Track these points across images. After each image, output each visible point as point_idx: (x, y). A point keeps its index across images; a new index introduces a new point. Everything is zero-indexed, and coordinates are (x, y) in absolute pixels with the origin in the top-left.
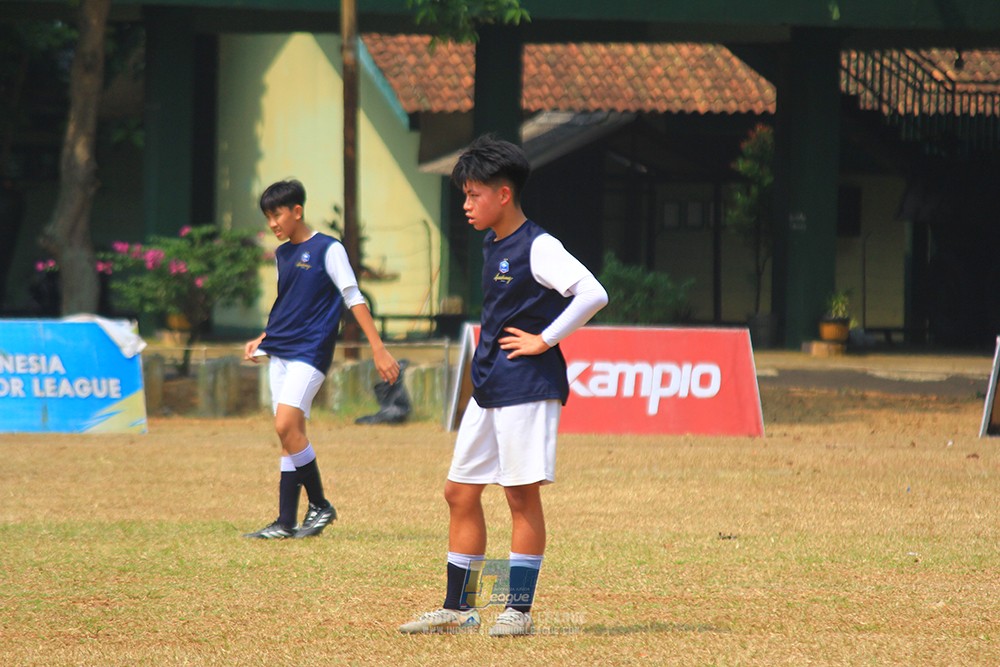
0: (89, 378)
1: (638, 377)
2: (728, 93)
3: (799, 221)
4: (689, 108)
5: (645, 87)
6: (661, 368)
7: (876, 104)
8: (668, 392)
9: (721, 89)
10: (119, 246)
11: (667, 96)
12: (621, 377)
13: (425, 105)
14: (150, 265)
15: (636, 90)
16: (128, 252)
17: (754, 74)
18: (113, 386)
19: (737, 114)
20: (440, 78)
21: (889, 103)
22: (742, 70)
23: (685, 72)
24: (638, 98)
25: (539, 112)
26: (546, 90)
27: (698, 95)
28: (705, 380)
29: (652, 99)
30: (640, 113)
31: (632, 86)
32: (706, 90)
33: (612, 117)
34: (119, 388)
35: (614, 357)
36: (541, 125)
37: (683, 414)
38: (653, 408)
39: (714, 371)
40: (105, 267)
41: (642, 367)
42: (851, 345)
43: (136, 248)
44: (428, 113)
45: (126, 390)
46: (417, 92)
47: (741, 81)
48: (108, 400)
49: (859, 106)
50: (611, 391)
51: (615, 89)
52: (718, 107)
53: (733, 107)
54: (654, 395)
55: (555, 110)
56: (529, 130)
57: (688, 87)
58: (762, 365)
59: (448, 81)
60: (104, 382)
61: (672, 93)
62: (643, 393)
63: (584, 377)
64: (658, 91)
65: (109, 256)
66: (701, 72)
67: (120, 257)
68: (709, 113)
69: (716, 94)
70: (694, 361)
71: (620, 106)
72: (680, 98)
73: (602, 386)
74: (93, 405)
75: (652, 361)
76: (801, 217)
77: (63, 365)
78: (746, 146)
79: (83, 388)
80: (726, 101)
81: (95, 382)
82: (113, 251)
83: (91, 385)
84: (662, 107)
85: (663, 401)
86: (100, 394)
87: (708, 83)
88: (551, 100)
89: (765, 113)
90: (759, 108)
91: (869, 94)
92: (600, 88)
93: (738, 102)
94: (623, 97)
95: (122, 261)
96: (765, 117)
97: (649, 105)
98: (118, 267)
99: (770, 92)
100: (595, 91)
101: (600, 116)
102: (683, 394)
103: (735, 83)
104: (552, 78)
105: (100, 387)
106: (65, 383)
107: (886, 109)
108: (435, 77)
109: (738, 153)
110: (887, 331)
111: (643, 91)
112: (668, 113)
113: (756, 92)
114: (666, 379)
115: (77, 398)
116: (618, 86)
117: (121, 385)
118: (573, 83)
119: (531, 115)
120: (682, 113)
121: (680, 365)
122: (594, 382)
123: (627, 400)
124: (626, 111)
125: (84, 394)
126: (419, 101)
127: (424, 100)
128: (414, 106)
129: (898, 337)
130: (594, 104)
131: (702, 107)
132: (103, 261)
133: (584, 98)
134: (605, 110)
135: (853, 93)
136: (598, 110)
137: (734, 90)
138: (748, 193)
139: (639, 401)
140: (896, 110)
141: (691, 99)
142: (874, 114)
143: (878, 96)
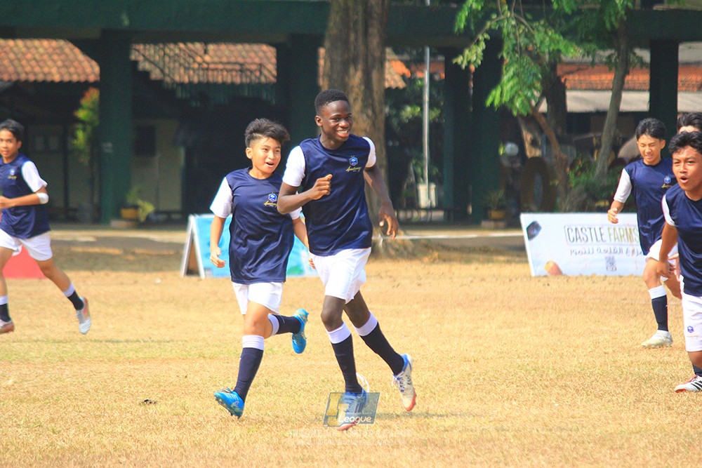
2: (73, 70)
3: (108, 147)
4: (49, 78)
5: (21, 65)
7: (162, 76)
9: (68, 68)
11: (35, 72)
15: (15, 67)
17: (88, 58)
19: (78, 83)
21: (169, 75)
22: (81, 57)
23: (46, 57)
24: (17, 73)
27: (54, 70)
29: (26, 73)
30: (18, 81)
31: (13, 65)
32: (58, 68)
47: (80, 62)
49: (150, 78)
52: (66, 78)
53: (75, 78)
57: (48, 66)
61: (38, 69)
64: (29, 69)
66: (55, 57)
68: (61, 83)
69: (66, 70)
71: (6, 78)
72: (43, 73)
76: (110, 145)
78: (84, 102)
80: (70, 74)
84: (32, 78)
87: (60, 63)
89: (96, 82)
90: (92, 78)
91: (157, 70)
93: (79, 75)
94: (7, 72)
96: (95, 85)
97: (23, 77)
99: (97, 69)
103: (76, 64)
107: (168, 79)
109: (78, 106)
110: (168, 213)
111: (20, 69)
112: (35, 82)
113: (87, 69)
120: (44, 82)
124: (10, 80)
131: (57, 78)
135: (148, 70)
137: (75, 68)
138: (84, 130)
140: (173, 79)
141: (50, 73)
142: (159, 83)
143: (162, 71)
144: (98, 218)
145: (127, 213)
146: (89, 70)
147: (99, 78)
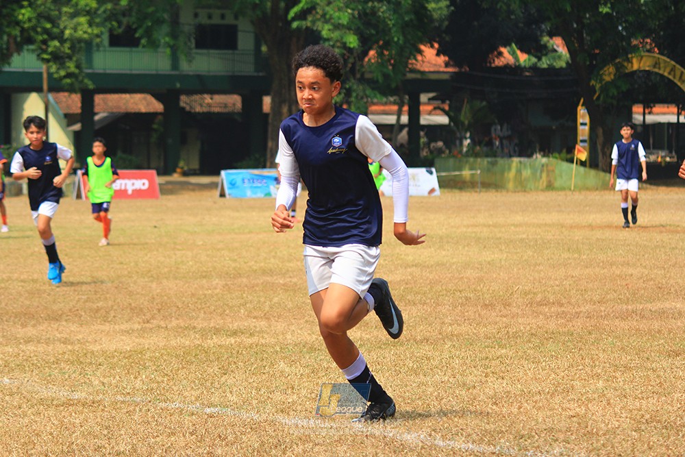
1: (126, 184)
3: (170, 141)
4: (141, 111)
6: (132, 181)
7: (191, 110)
8: (134, 188)
9: (149, 106)
11: (135, 108)
12: (121, 184)
13: (69, 111)
15: (126, 107)
17: (158, 101)
19: (153, 113)
21: (194, 109)
22: (154, 101)
23: (139, 101)
24: (126, 109)
25: (99, 113)
26: (101, 107)
27: (143, 108)
28: (144, 184)
29: (130, 109)
30: (127, 113)
32: (145, 107)
33: (120, 114)
36: (100, 116)
37: (138, 194)
38: (130, 193)
39: (146, 182)
41: (127, 181)
42: (185, 174)
44: (69, 114)
46: (67, 108)
47: (154, 103)
49: (186, 110)
50: (119, 188)
51: (120, 107)
52: (148, 111)
53: (152, 111)
54: (130, 189)
55: (104, 112)
56: (97, 118)
57: (140, 106)
58: (160, 180)
62: (127, 188)
64: (132, 107)
66: (143, 101)
68: (146, 113)
69: (148, 108)
72: (138, 109)
75: (129, 180)
78: (156, 121)
80: (150, 109)
84: (133, 111)
87: (145, 104)
88: (102, 110)
89: (161, 112)
90: (159, 111)
93: (154, 110)
94: (122, 109)
96: (160, 114)
97: (129, 111)
99: (162, 107)
100: (115, 107)
101: (116, 114)
102: (138, 188)
103: (152, 104)
104: (102, 104)
107: (193, 111)
109: (154, 123)
110: (195, 170)
111: (128, 107)
112: (135, 113)
113: (158, 107)
114: (133, 184)
118: (109, 105)
119: (96, 114)
120: (138, 113)
121: (137, 180)
124: (123, 112)
126: (67, 111)
129: (198, 172)
131: (143, 110)
133: (112, 109)
134: (118, 112)
135: (184, 106)
136: (116, 112)
137: (152, 106)
138: (156, 134)
139: (126, 191)
142: (190, 112)
143: (190, 107)
145: (179, 170)
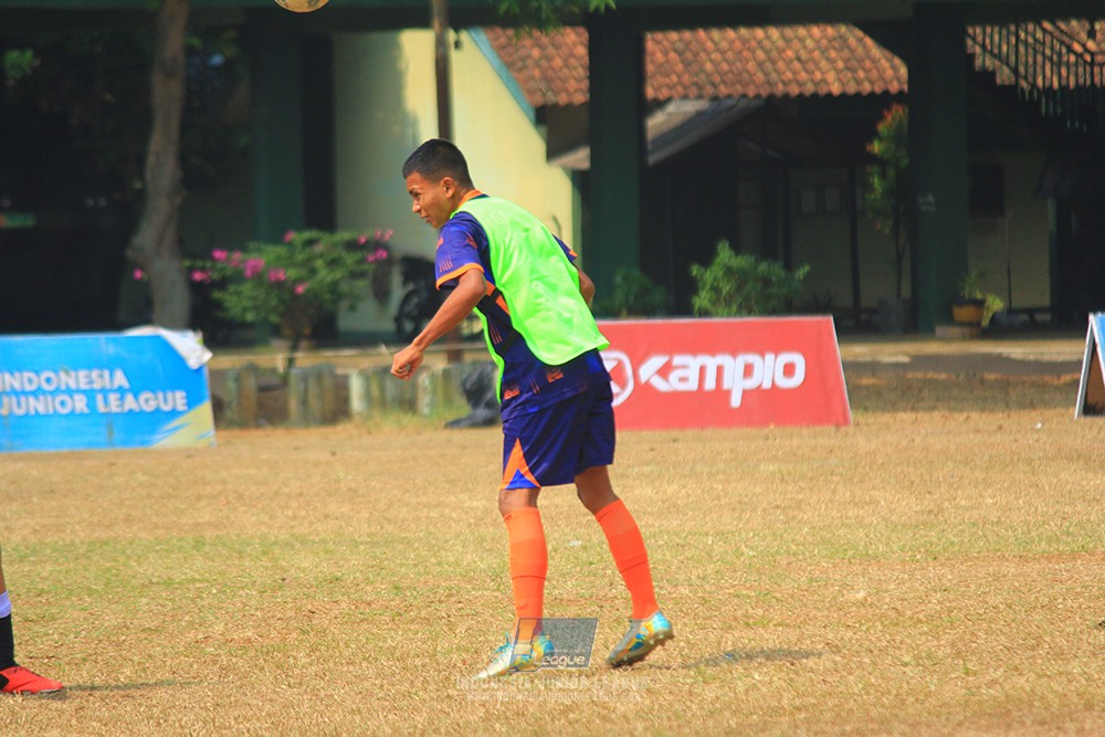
0: (154, 392)
1: (720, 370)
2: (861, 74)
3: (928, 202)
4: (823, 90)
5: (776, 71)
6: (743, 359)
7: (1013, 79)
8: (751, 384)
9: (854, 71)
10: (218, 254)
11: (800, 80)
12: (702, 370)
13: (551, 98)
14: (248, 273)
15: (766, 74)
16: (227, 260)
17: (887, 53)
18: (179, 399)
19: (872, 94)
20: (566, 71)
21: (1026, 78)
22: (876, 51)
23: (817, 54)
24: (769, 83)
25: (669, 100)
26: (674, 78)
27: (831, 76)
28: (789, 370)
29: (784, 83)
30: (771, 97)
31: (762, 70)
32: (838, 72)
33: (742, 103)
34: (185, 401)
35: (694, 350)
36: (669, 114)
37: (767, 407)
38: (736, 401)
39: (799, 361)
40: (204, 276)
41: (724, 359)
43: (237, 256)
44: (555, 106)
45: (192, 402)
46: (543, 85)
47: (875, 61)
48: (174, 413)
49: (995, 82)
50: (692, 385)
51: (745, 75)
52: (852, 89)
53: (867, 88)
54: (736, 386)
55: (685, 97)
56: (656, 123)
57: (820, 69)
59: (574, 73)
60: (169, 395)
61: (804, 76)
62: (726, 385)
63: (664, 372)
64: (789, 75)
65: (209, 264)
66: (833, 54)
67: (219, 266)
68: (843, 96)
69: (849, 75)
70: (777, 351)
71: (751, 92)
72: (812, 80)
73: (683, 379)
74: (158, 419)
75: (734, 354)
76: (931, 198)
77: (129, 380)
78: (882, 128)
79: (148, 402)
80: (858, 82)
81: (160, 395)
82: (214, 260)
83: (156, 399)
84: (794, 90)
85: (745, 393)
86: (166, 408)
87: (840, 64)
88: (680, 89)
89: (901, 93)
90: (894, 87)
91: (1006, 70)
92: (730, 75)
93: (872, 83)
94: (753, 82)
95: (222, 270)
96: (900, 97)
97: (780, 89)
98: (215, 276)
99: (903, 71)
100: (725, 78)
101: (729, 102)
102: (767, 385)
103: (868, 63)
104: (680, 67)
105: (165, 401)
106: (129, 398)
107: (1023, 84)
108: (561, 69)
109: (874, 134)
111: (774, 76)
112: (801, 96)
113: (888, 71)
114: (748, 371)
115: (142, 412)
116: (747, 71)
117: (187, 397)
118: (702, 70)
119: (659, 104)
120: (815, 96)
121: (763, 356)
122: (674, 376)
123: (709, 394)
124: (758, 96)
125: (149, 408)
126: (544, 95)
127: (550, 94)
128: (539, 99)
130: (723, 90)
131: (836, 89)
132: (203, 269)
133: (713, 85)
134: (736, 96)
135: (991, 69)
136: (729, 96)
137: (867, 71)
138: (883, 175)
139: (722, 394)
140: (1034, 85)
141: (824, 81)
142: (1012, 89)
143: (1015, 71)
144: (914, 323)
145: (962, 313)
146: (889, 73)
147: (906, 88)
